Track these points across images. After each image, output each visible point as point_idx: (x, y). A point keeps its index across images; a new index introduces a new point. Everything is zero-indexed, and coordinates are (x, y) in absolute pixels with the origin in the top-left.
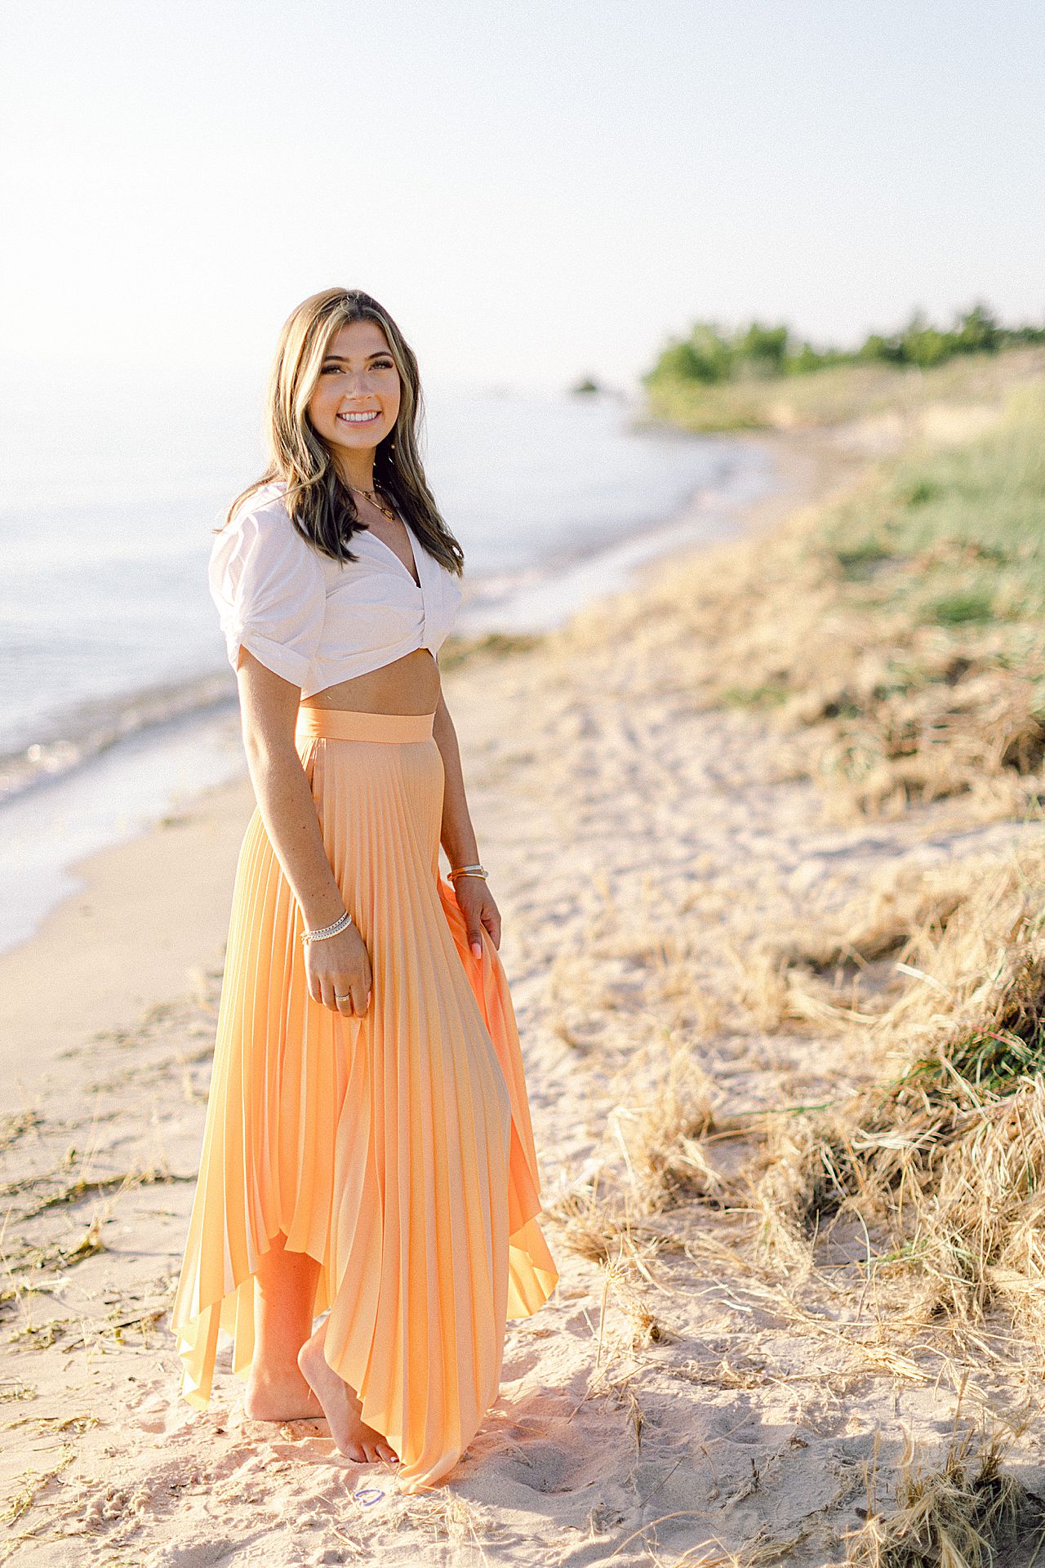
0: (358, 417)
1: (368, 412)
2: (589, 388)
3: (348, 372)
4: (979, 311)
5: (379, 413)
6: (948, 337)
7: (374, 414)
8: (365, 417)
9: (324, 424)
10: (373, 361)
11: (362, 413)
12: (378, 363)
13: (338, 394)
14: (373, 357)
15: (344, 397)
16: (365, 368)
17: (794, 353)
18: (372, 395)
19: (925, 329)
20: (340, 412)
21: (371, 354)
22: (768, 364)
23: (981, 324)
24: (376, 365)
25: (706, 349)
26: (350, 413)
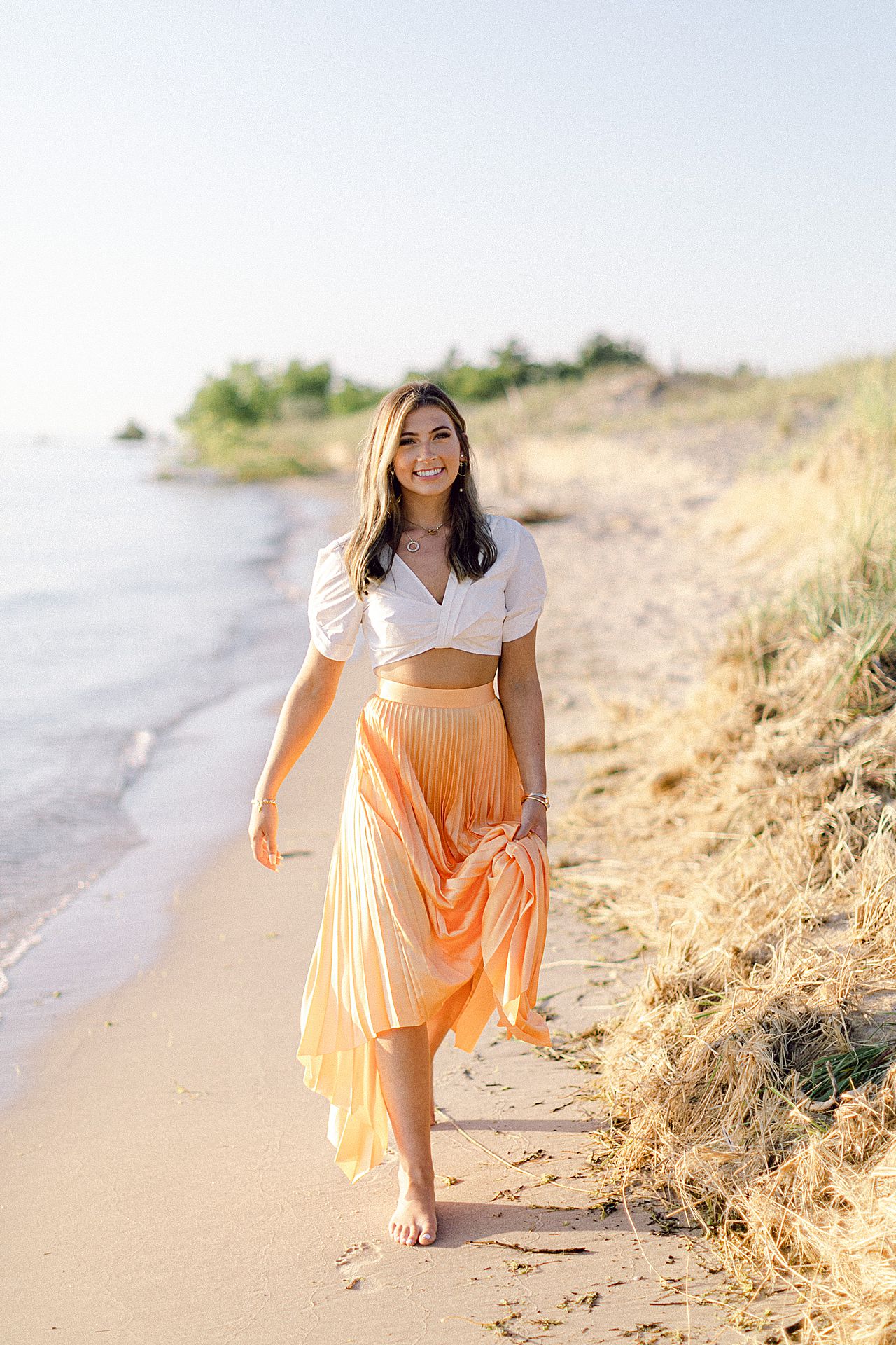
0: (427, 473)
1: (434, 469)
2: (134, 434)
3: (418, 442)
4: (513, 344)
5: (443, 469)
6: (483, 373)
7: (439, 471)
8: (432, 473)
9: (404, 479)
10: (435, 433)
11: (430, 470)
12: (440, 434)
13: (412, 458)
14: (434, 431)
15: (417, 460)
16: (430, 438)
17: (336, 388)
18: (436, 457)
19: (459, 366)
20: (415, 471)
21: (433, 429)
22: (312, 403)
23: (518, 358)
24: (438, 436)
25: (246, 390)
26: (422, 471)
